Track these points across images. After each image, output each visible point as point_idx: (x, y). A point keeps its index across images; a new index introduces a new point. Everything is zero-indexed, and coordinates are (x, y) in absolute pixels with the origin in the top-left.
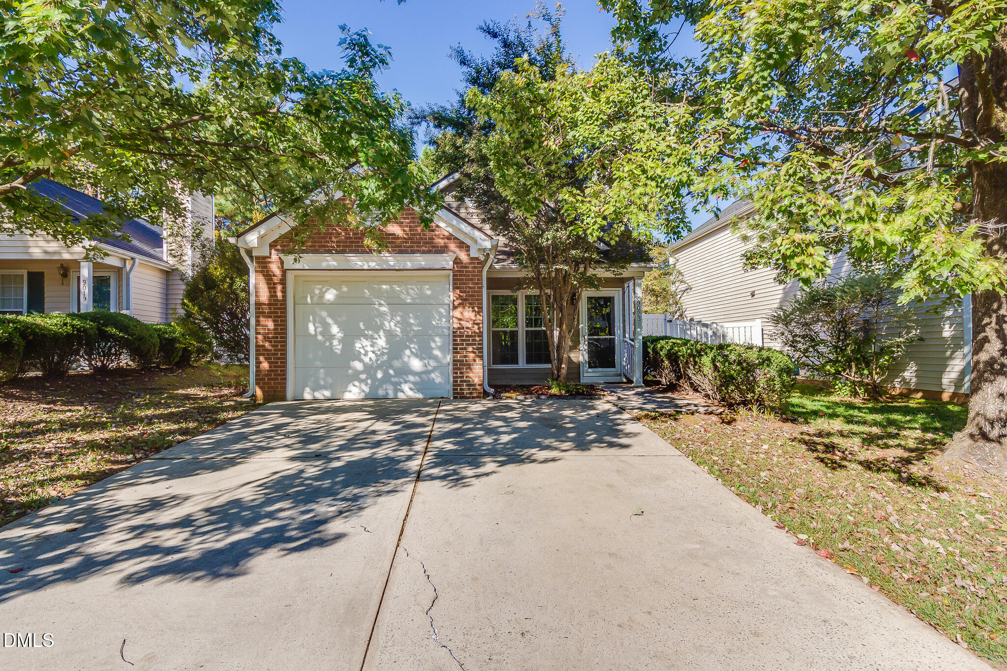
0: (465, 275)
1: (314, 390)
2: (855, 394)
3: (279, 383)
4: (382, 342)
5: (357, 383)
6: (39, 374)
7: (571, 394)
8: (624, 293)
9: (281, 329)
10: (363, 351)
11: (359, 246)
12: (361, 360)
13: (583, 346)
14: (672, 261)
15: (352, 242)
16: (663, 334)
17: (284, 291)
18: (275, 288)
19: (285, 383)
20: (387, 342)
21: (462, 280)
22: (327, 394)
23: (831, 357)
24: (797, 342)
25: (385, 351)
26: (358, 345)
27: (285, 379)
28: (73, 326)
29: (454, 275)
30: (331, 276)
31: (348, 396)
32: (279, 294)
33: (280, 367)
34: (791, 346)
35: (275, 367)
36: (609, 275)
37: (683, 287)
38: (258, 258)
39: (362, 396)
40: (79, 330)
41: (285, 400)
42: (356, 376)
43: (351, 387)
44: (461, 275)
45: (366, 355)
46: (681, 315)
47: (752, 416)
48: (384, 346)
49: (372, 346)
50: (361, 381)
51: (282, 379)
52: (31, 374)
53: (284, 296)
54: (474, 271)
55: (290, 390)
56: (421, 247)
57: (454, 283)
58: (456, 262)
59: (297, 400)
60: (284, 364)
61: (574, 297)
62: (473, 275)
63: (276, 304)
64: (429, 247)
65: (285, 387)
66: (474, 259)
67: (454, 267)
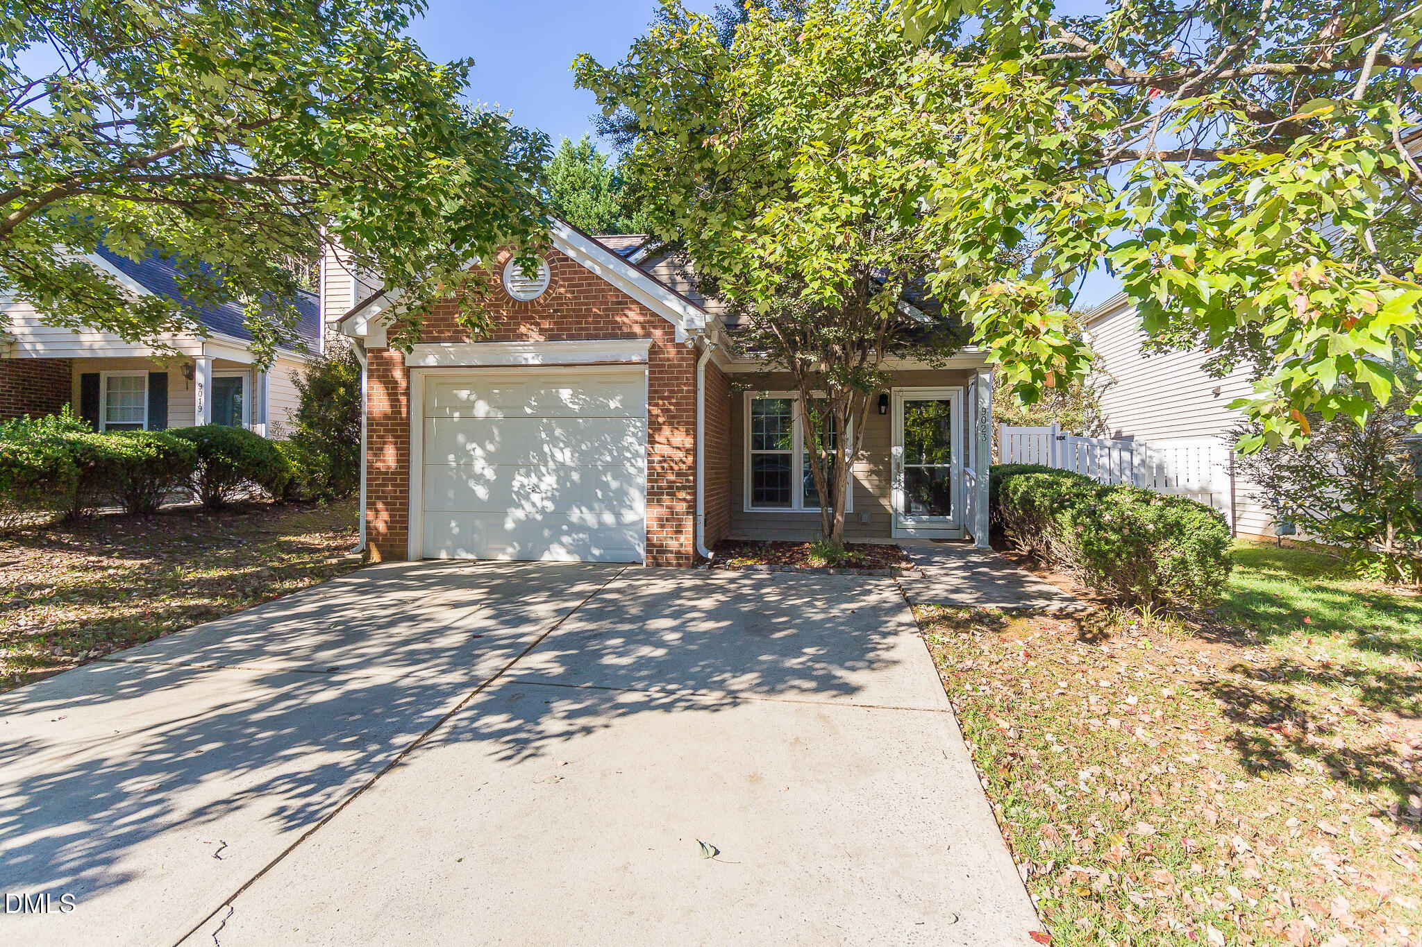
0: (666, 372)
2: (1393, 577)
3: (398, 534)
4: (550, 480)
6: (119, 510)
7: (838, 566)
8: (967, 394)
9: (402, 455)
14: (1086, 338)
16: (1033, 462)
17: (407, 399)
18: (394, 395)
19: (407, 534)
21: (662, 379)
23: (1347, 507)
24: (1281, 478)
27: (406, 528)
29: (650, 372)
30: (474, 376)
32: (400, 404)
33: (399, 510)
34: (1268, 485)
37: (1103, 379)
38: (371, 350)
40: (166, 453)
41: (407, 560)
44: (660, 372)
46: (1100, 425)
47: (1140, 625)
51: (401, 528)
52: (108, 511)
53: (407, 407)
54: (680, 366)
55: (415, 545)
56: (601, 329)
57: (651, 385)
58: (654, 351)
59: (425, 559)
60: (405, 506)
61: (884, 400)
62: (680, 372)
63: (395, 419)
64: (613, 329)
65: (406, 540)
66: (681, 346)
67: (650, 359)
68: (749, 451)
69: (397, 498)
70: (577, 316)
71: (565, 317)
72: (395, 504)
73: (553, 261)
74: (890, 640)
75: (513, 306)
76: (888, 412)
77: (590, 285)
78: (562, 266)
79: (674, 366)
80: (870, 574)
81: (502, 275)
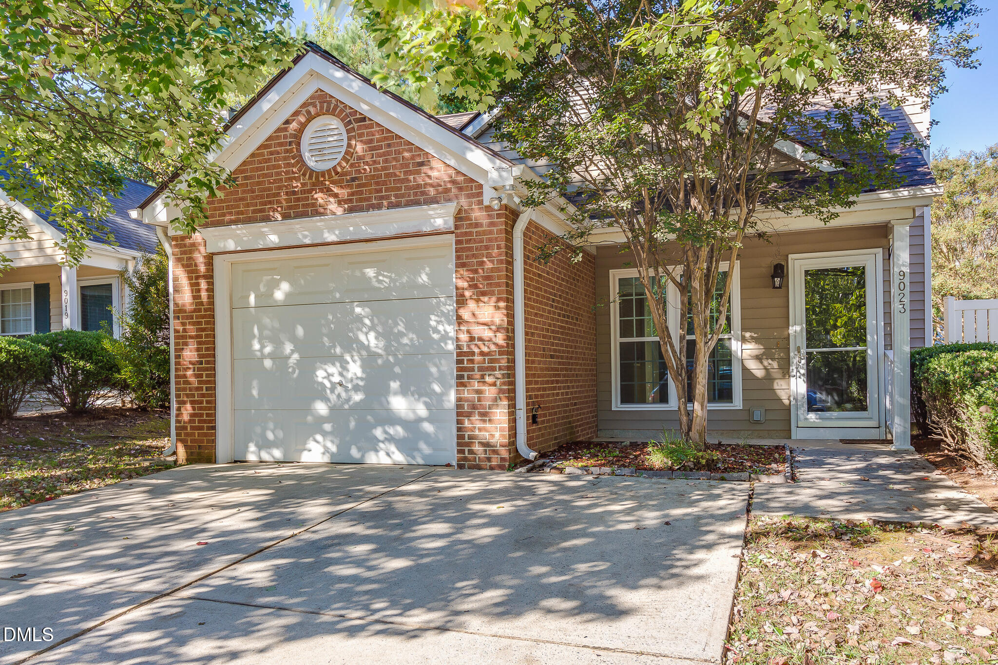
0: (475, 241)
1: (260, 448)
3: (206, 435)
4: (355, 369)
5: (319, 437)
7: (684, 468)
9: (207, 349)
10: (328, 385)
11: (307, 205)
12: (326, 400)
13: (799, 365)
15: (298, 200)
16: (972, 341)
17: (211, 290)
18: (198, 284)
19: (215, 435)
20: (363, 367)
21: (470, 249)
22: (278, 454)
25: (361, 383)
26: (320, 374)
27: (214, 428)
28: (9, 352)
29: (457, 242)
31: (306, 458)
32: (204, 294)
33: (205, 409)
35: (200, 409)
36: (811, 222)
38: (174, 238)
39: (326, 459)
41: (215, 463)
42: (317, 426)
43: (311, 444)
44: (468, 241)
45: (332, 390)
48: (359, 374)
49: (341, 374)
50: (324, 434)
51: (209, 428)
53: (211, 297)
54: (491, 232)
55: (223, 446)
56: (403, 196)
57: (458, 257)
58: (460, 217)
59: (236, 462)
60: (212, 405)
61: (780, 271)
62: (490, 240)
63: (199, 310)
64: (416, 194)
65: (214, 441)
66: (489, 208)
67: (456, 227)
68: (616, 340)
69: (203, 395)
70: (377, 183)
71: (364, 185)
72: (202, 402)
73: (350, 122)
74: (700, 555)
75: (310, 177)
76: (784, 286)
77: (389, 145)
78: (359, 128)
79: (484, 233)
80: (723, 479)
81: (299, 144)
